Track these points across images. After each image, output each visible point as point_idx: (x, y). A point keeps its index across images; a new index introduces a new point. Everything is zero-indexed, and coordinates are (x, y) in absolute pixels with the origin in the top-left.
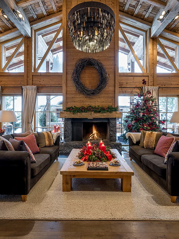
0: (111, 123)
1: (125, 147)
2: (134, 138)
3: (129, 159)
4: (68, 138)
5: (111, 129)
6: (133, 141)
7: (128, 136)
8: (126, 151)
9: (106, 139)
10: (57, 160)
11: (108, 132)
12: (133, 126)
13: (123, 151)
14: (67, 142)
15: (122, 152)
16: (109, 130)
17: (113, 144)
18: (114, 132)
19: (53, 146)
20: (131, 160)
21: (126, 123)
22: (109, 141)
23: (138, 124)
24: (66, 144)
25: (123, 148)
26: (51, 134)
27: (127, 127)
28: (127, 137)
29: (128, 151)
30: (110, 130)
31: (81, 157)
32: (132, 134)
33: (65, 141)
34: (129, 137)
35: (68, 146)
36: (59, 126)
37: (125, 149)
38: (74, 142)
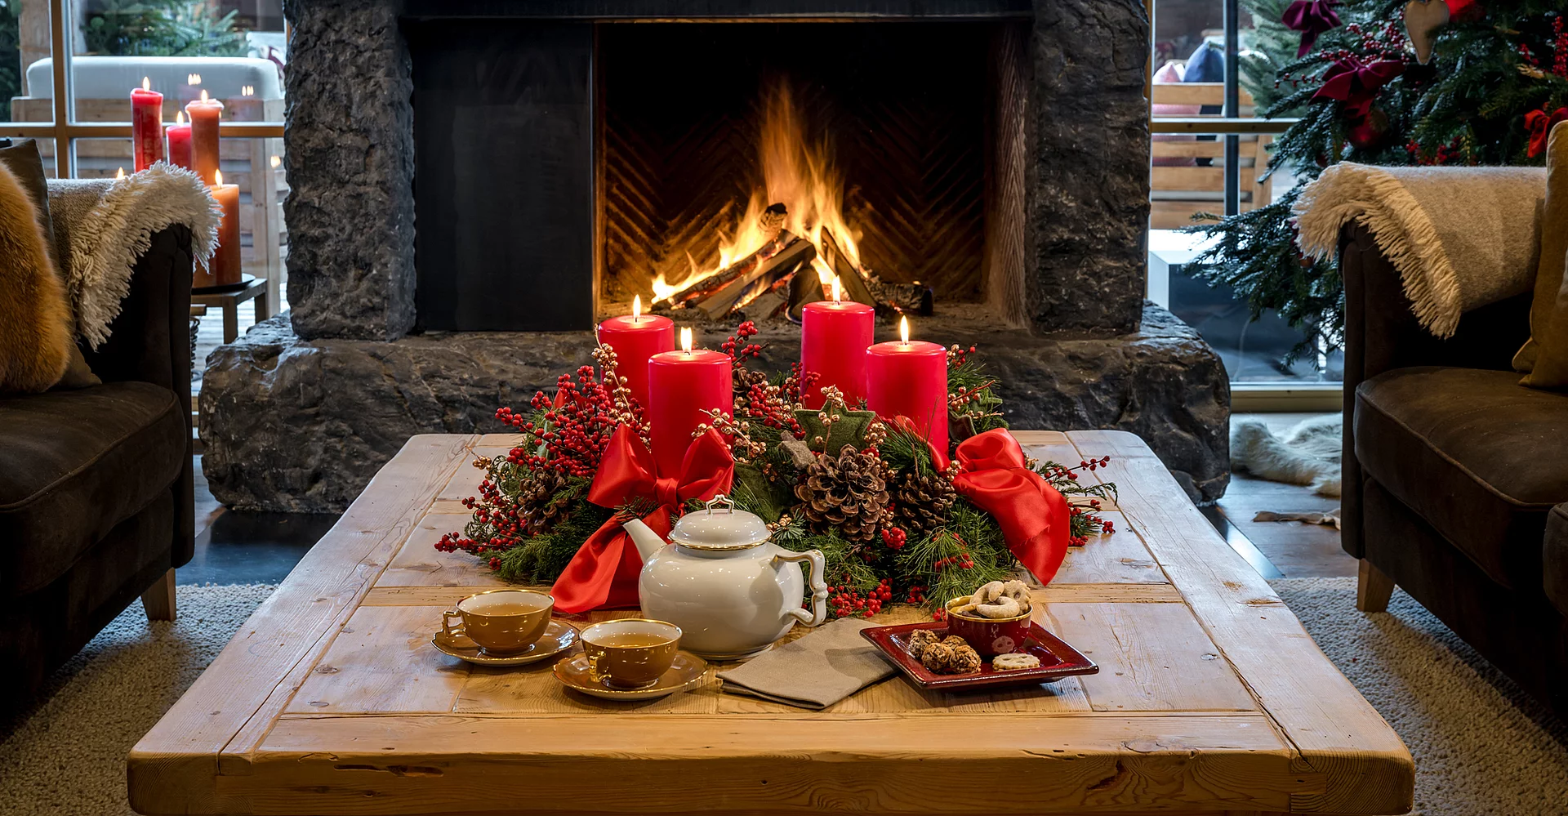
0: (1062, 39)
1: (1283, 432)
2: (1429, 248)
3: (1334, 598)
4: (352, 289)
5: (1063, 130)
6: (1411, 289)
7: (1332, 220)
8: (1291, 477)
9: (976, 294)
10: (162, 613)
11: (1015, 187)
12: (1419, 75)
13: (1246, 473)
14: (332, 347)
15: (1236, 498)
16: (1019, 146)
17: (1093, 363)
18: (1101, 186)
19: (69, 387)
20: (1373, 601)
21: (1307, 43)
22: (1023, 324)
23: (1499, 42)
24: (318, 374)
25: (1255, 436)
26: (39, 191)
27: (1320, 98)
28: (1317, 246)
29: (1332, 475)
30: (1036, 154)
31: (538, 544)
32: (1405, 182)
33: (306, 335)
34: (1352, 236)
35: (349, 410)
36: (207, 103)
37: (1275, 455)
38: (457, 345)
